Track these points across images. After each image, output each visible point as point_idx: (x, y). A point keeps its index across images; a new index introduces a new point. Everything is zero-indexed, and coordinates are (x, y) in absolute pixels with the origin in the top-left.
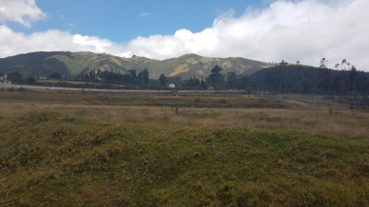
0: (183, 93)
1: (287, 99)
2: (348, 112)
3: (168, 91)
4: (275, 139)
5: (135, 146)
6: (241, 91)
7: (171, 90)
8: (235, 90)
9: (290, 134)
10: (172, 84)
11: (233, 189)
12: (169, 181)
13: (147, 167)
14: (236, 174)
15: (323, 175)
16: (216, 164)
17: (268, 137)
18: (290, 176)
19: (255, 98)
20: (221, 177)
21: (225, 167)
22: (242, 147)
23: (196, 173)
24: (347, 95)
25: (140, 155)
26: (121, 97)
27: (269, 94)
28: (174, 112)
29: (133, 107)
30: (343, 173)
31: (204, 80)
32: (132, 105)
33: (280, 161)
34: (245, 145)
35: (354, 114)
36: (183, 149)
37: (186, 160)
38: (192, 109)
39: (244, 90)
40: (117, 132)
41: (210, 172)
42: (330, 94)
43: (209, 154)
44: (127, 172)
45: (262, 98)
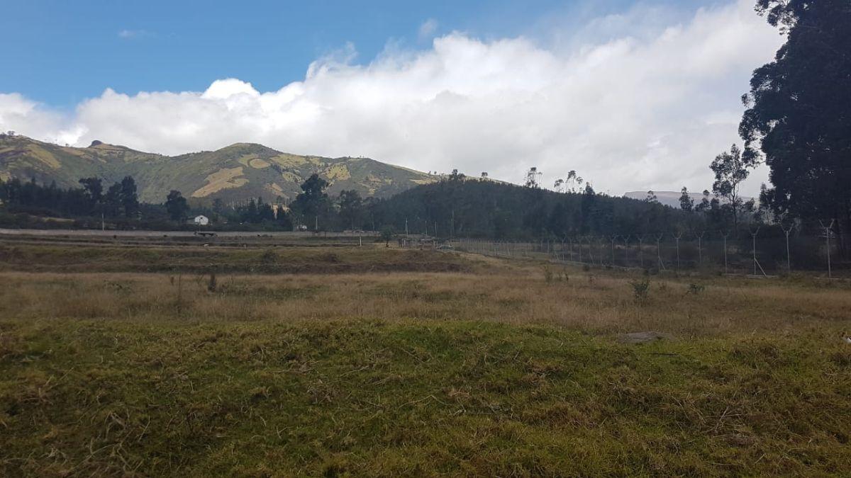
0: (230, 238)
1: (465, 251)
2: (580, 277)
3: (192, 234)
4: (441, 342)
5: (87, 382)
6: (371, 234)
7: (198, 232)
8: (358, 232)
9: (473, 329)
10: (201, 216)
11: (346, 473)
12: (183, 468)
13: (120, 437)
14: (355, 435)
15: (543, 418)
16: (307, 414)
17: (428, 338)
18: (473, 425)
19: (401, 249)
20: (319, 444)
21: (330, 420)
22: (371, 365)
23: (254, 442)
24: (577, 242)
25: (99, 404)
26: (57, 248)
27: (429, 242)
28: (206, 287)
29: (93, 275)
30: (582, 410)
31: (285, 209)
32: (89, 269)
33: (453, 392)
34: (378, 361)
35: (591, 280)
36: (221, 383)
37: (229, 410)
38: (254, 277)
39: (378, 232)
40: (32, 346)
41: (290, 436)
42: (545, 241)
43: (290, 391)
44: (60, 454)
45: (416, 249)
